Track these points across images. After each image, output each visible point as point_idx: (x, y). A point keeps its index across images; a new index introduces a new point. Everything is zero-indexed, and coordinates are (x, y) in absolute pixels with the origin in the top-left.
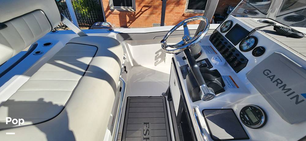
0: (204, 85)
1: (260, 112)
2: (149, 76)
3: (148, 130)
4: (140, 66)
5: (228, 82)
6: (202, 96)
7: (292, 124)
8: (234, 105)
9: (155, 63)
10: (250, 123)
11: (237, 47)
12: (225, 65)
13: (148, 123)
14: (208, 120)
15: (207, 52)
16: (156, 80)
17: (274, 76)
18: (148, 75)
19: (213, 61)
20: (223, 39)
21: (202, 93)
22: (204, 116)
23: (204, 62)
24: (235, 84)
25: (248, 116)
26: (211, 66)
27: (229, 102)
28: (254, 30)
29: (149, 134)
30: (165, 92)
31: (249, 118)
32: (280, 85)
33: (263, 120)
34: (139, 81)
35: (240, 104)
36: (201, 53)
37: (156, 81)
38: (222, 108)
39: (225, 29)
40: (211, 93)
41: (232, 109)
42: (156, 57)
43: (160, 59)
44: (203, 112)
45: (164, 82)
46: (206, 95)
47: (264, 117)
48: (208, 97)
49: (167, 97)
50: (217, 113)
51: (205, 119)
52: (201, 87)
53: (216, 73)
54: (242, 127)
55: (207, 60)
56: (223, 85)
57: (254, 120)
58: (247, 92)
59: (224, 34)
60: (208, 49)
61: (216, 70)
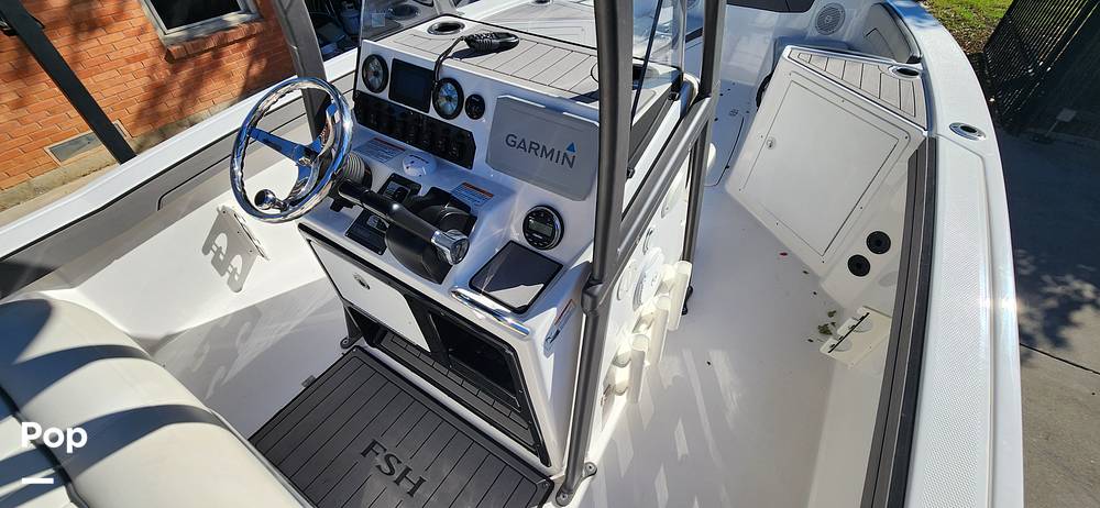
0: (437, 233)
1: (546, 213)
2: (246, 337)
3: (387, 458)
4: (169, 338)
5: (470, 198)
6: (449, 257)
7: (584, 199)
8: (509, 231)
9: (230, 282)
10: (547, 241)
11: (433, 113)
12: (439, 166)
13: (374, 443)
14: (492, 293)
15: (383, 158)
16: (280, 331)
17: (523, 140)
18: (239, 338)
19: (410, 172)
20: (391, 108)
21: (443, 251)
22: (480, 292)
23: (394, 186)
24: (483, 192)
25: (538, 233)
26: (415, 187)
27: (499, 231)
28: (439, 64)
29: (399, 462)
30: (346, 333)
31: (541, 235)
32: (539, 152)
33: (557, 222)
34: (226, 381)
35: (515, 221)
36: (368, 168)
37: (282, 334)
38: (497, 251)
39: (377, 82)
40: (458, 238)
41: (512, 241)
42: (215, 262)
43: (237, 261)
44: (473, 287)
45: (312, 314)
46: (453, 250)
47: (555, 216)
48: (460, 251)
49: (363, 342)
50: (495, 267)
51: (484, 294)
52: (433, 241)
53: (438, 196)
54: (540, 255)
55: (395, 178)
56: (467, 208)
57: (547, 230)
58: (508, 193)
59: (385, 95)
60: (374, 149)
61: (433, 190)
